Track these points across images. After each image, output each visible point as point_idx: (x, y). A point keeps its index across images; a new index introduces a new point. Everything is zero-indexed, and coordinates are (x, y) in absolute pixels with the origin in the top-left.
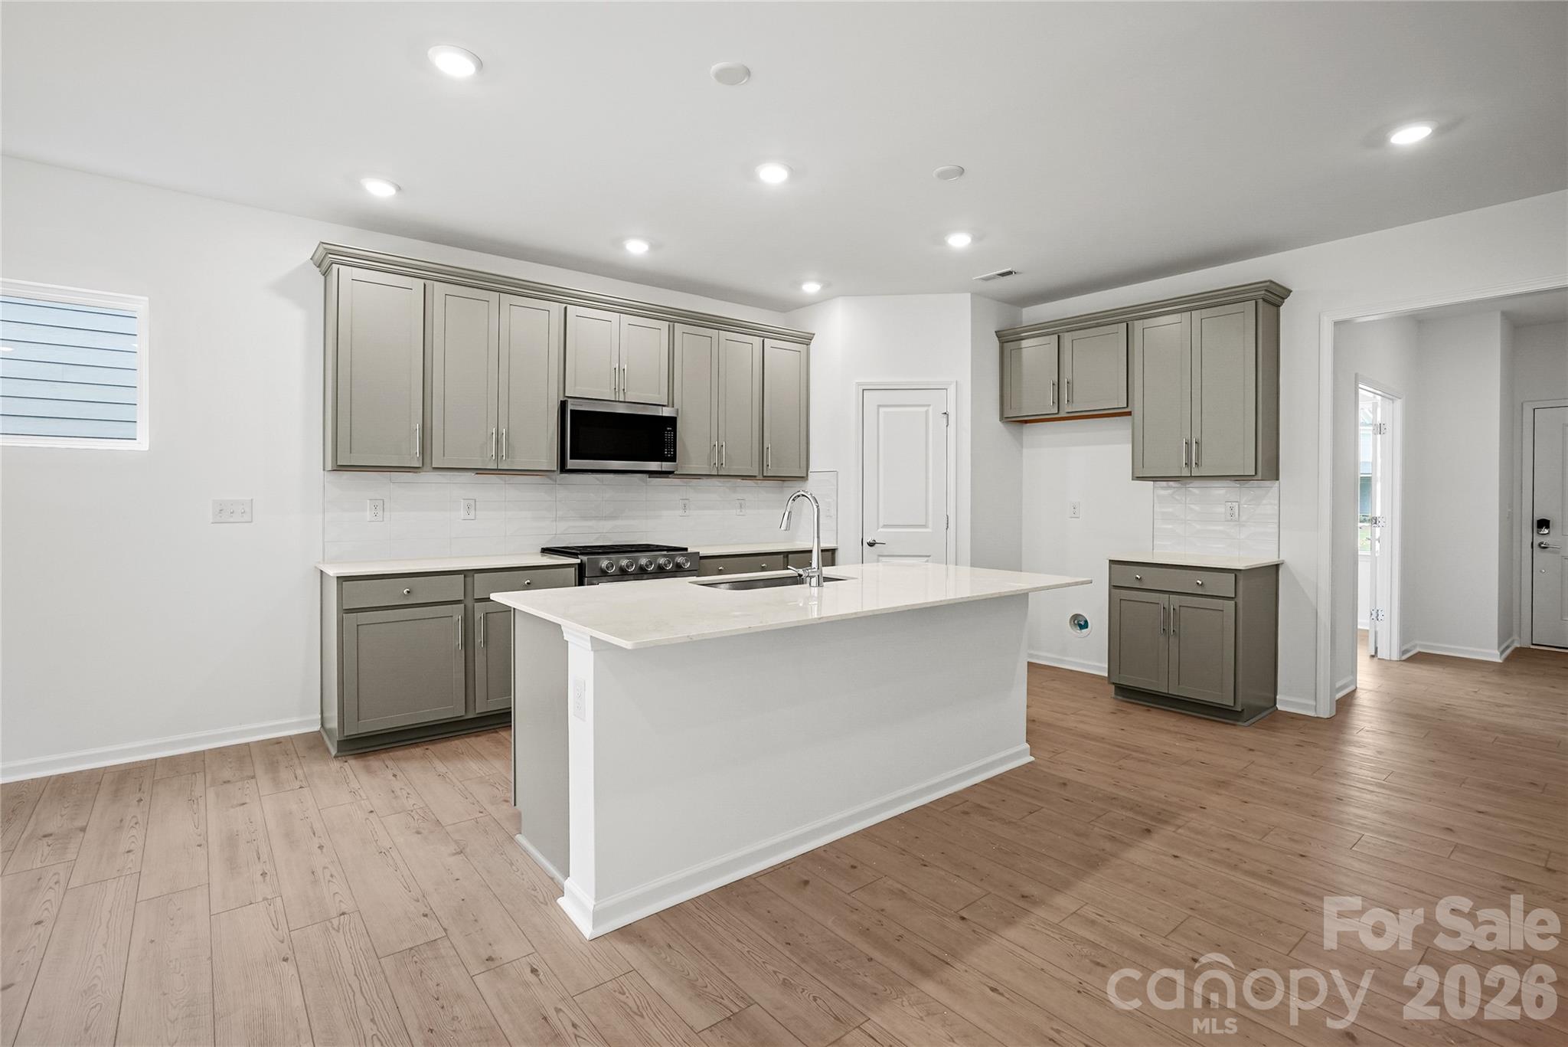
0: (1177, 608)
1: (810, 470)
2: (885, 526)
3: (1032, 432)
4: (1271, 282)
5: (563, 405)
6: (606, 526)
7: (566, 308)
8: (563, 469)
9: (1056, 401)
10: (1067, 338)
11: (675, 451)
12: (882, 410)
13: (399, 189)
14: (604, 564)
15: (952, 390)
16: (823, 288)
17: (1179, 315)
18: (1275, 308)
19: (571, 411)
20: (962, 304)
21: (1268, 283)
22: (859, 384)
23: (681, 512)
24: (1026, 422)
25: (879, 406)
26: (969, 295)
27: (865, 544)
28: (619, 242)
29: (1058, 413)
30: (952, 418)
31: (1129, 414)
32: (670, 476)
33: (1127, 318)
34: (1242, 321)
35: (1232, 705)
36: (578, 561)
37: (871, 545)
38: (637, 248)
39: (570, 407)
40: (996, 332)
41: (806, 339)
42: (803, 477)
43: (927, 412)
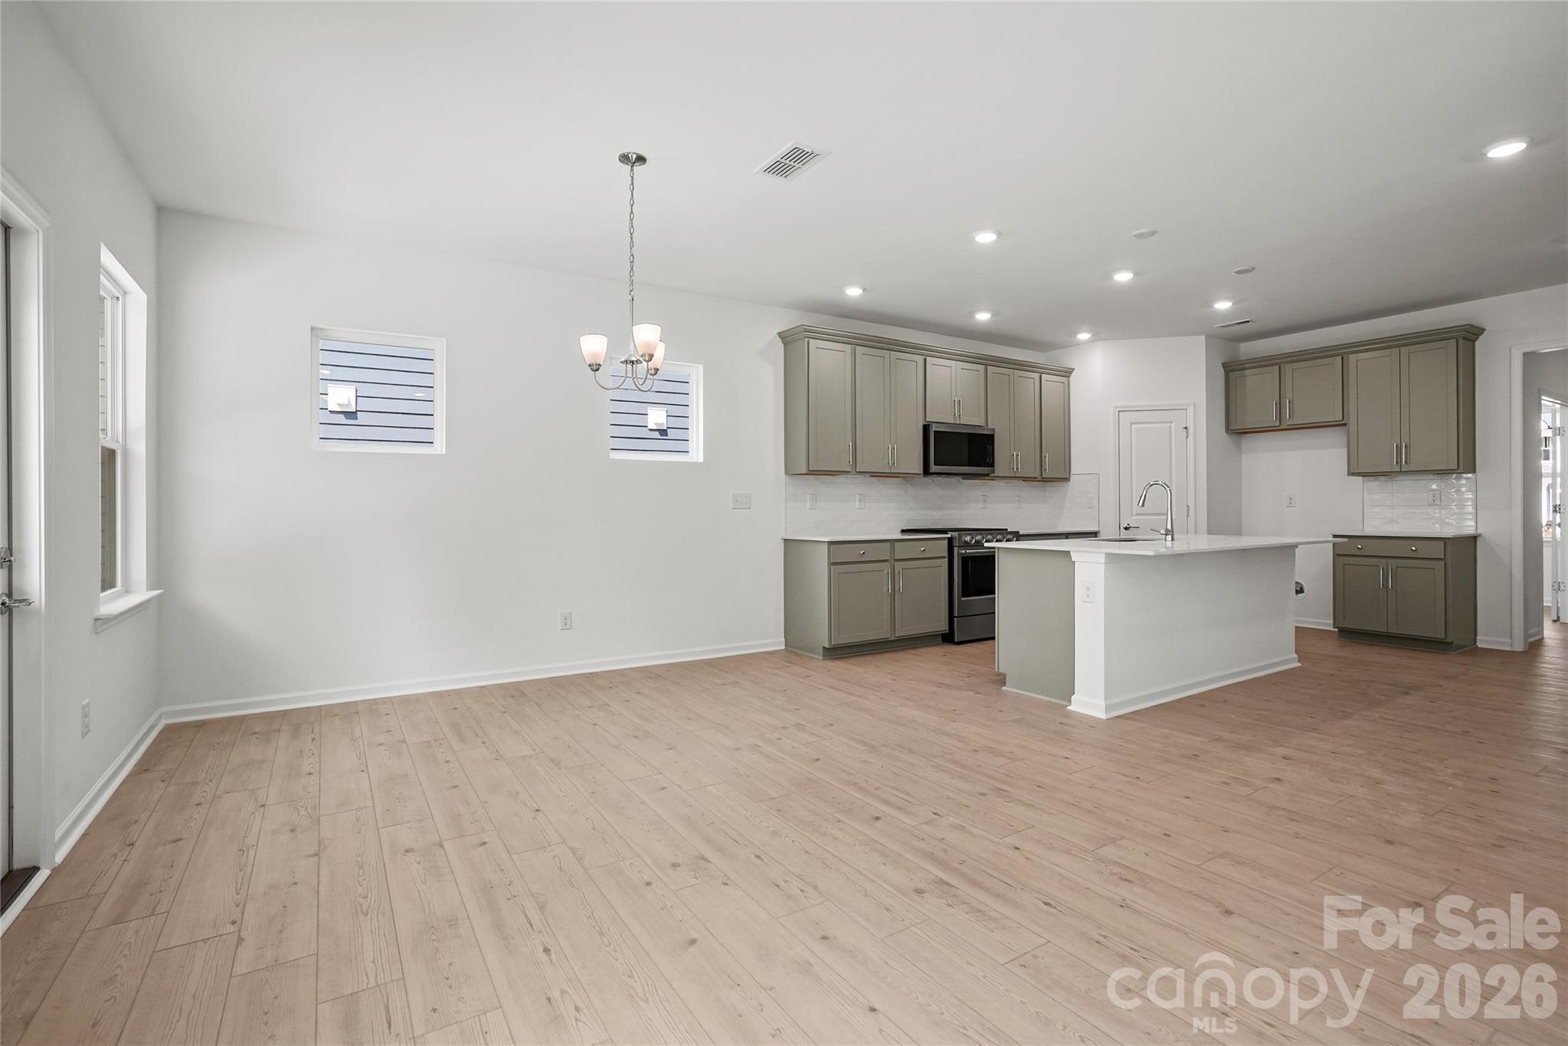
0: (1394, 568)
1: (1072, 473)
2: (1137, 515)
3: (1248, 441)
4: (1469, 325)
5: (926, 428)
6: (937, 514)
7: (925, 359)
8: (926, 471)
9: (1278, 418)
10: (1288, 368)
11: (993, 459)
12: (1133, 426)
13: (864, 290)
14: (968, 539)
15: (1190, 410)
16: (1092, 336)
17: (1389, 350)
18: (1471, 343)
19: (935, 432)
20: (1198, 345)
21: (1467, 327)
22: (1116, 407)
23: (981, 505)
24: (1245, 433)
25: (1131, 424)
26: (1204, 337)
27: (1122, 528)
28: (971, 315)
29: (1280, 426)
30: (1191, 431)
31: (1345, 425)
32: (986, 478)
33: (1341, 352)
34: (1445, 357)
35: (1444, 637)
36: (949, 536)
37: (1126, 529)
38: (983, 317)
39: (934, 428)
40: (1223, 364)
41: (1067, 373)
42: (1066, 479)
43: (1170, 427)
